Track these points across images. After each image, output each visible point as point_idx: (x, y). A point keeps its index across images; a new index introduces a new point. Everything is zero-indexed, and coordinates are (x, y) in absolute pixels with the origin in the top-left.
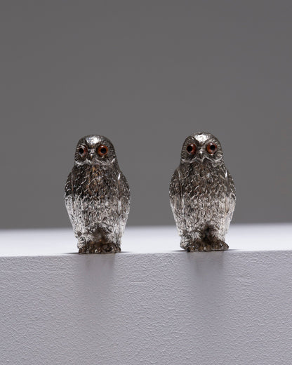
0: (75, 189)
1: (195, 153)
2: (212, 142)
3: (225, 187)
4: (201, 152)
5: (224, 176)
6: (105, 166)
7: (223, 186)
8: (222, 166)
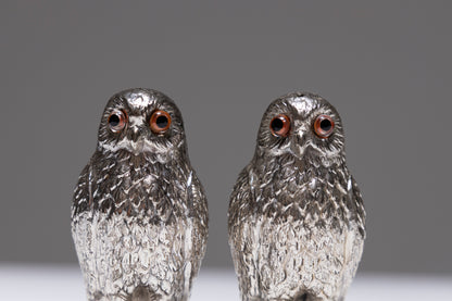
0: (97, 199)
1: (288, 134)
2: (324, 113)
3: (347, 210)
4: (301, 134)
5: (345, 186)
6: (164, 156)
7: (342, 209)
8: (342, 166)
